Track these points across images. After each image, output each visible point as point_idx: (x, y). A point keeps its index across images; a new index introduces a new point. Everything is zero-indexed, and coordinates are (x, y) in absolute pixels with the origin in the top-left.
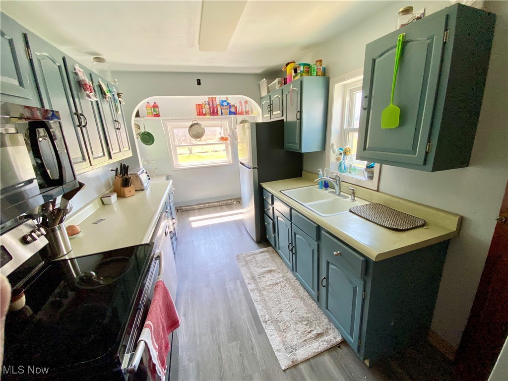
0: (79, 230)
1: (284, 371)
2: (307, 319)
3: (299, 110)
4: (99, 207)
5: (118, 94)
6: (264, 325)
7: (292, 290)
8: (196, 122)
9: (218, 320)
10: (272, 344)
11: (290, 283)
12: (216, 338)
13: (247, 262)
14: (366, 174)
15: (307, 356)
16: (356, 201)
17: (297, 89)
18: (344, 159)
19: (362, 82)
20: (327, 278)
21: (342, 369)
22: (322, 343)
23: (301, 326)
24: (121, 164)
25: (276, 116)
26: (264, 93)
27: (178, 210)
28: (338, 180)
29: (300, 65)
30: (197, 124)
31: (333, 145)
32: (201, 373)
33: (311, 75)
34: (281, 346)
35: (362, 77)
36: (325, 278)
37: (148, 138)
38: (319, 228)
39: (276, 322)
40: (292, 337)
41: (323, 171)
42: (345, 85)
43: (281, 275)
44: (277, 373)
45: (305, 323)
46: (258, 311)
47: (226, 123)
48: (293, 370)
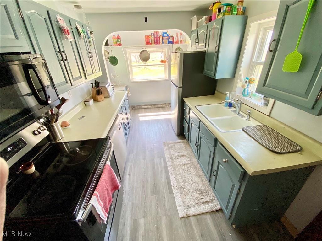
0: (69, 124)
1: (181, 218)
2: (201, 191)
3: (218, 45)
4: (83, 107)
5: (91, 32)
6: (173, 189)
7: (194, 170)
8: (144, 49)
9: (147, 181)
10: (176, 201)
11: (194, 165)
12: (145, 190)
13: (169, 147)
14: (263, 101)
15: (196, 213)
16: (250, 120)
17: (219, 27)
18: (248, 86)
19: (274, 22)
20: (217, 171)
21: (217, 225)
22: (207, 207)
23: (196, 194)
24: (95, 81)
25: (201, 47)
26: (194, 28)
27: (132, 108)
28: (240, 103)
29: (224, 5)
30: (145, 51)
31: (241, 75)
32: (134, 209)
33: (232, 15)
34: (181, 204)
35: (275, 18)
36: (215, 171)
37: (114, 61)
38: (216, 140)
39: (181, 188)
40: (189, 199)
41: (230, 94)
42: (260, 24)
43: (189, 159)
44: (176, 219)
45: (199, 192)
46: (171, 180)
47: (166, 50)
48: (186, 219)
